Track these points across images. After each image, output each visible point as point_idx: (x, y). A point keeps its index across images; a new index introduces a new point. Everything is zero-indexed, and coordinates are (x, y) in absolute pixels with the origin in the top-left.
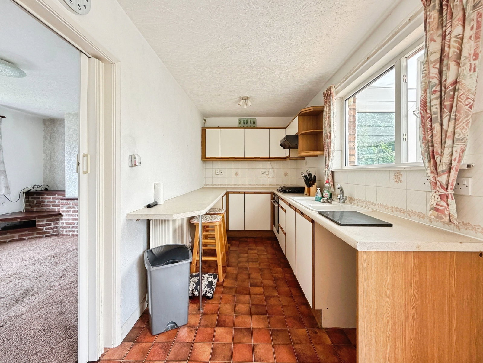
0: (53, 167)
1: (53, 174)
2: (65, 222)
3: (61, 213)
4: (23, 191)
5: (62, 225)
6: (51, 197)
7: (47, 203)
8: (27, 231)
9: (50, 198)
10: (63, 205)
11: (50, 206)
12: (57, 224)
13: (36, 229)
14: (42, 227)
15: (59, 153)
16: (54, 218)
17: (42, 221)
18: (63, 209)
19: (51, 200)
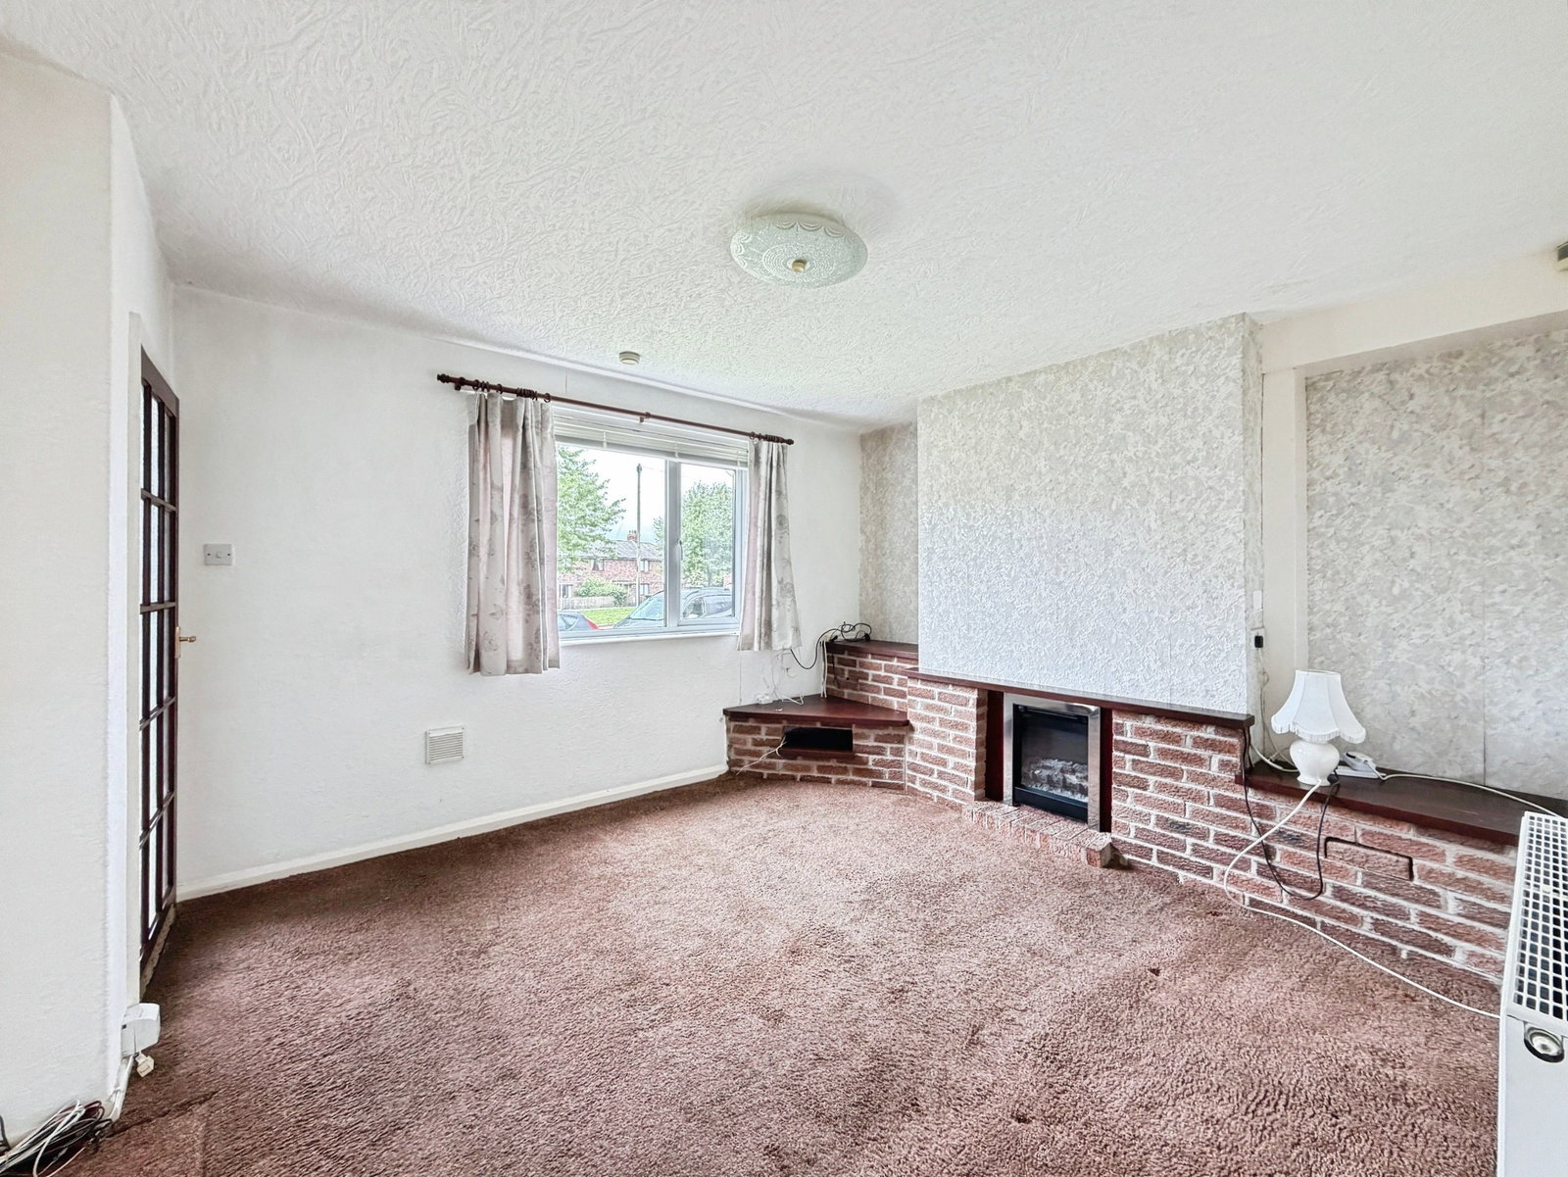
0: (883, 571)
1: (881, 594)
2: (919, 750)
3: (908, 721)
4: (821, 640)
5: (911, 760)
6: (881, 664)
7: (873, 680)
8: (835, 760)
9: (878, 668)
10: (914, 695)
11: (877, 690)
12: (898, 752)
13: (853, 759)
14: (866, 755)
15: (895, 530)
16: (891, 731)
17: (866, 737)
18: (916, 710)
19: (882, 673)
